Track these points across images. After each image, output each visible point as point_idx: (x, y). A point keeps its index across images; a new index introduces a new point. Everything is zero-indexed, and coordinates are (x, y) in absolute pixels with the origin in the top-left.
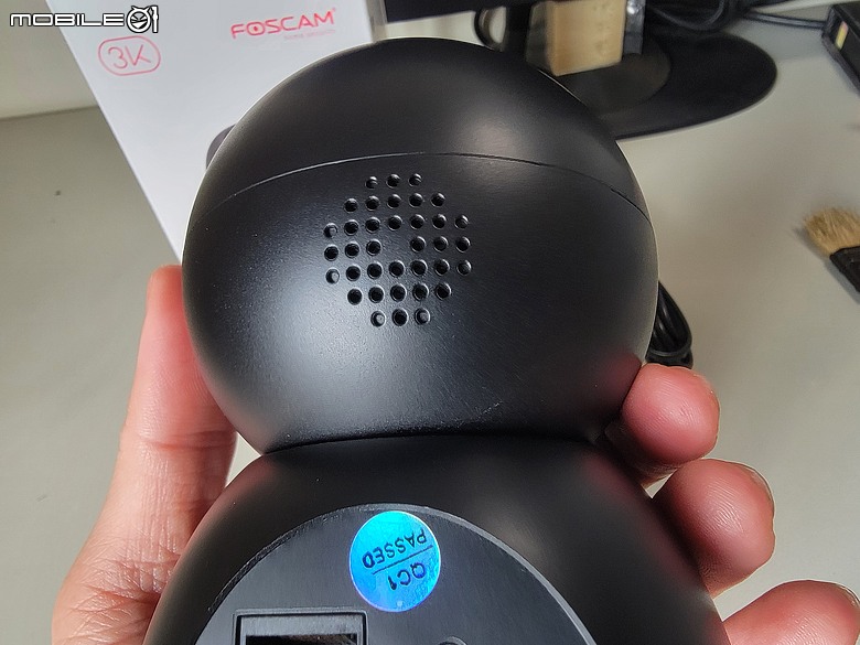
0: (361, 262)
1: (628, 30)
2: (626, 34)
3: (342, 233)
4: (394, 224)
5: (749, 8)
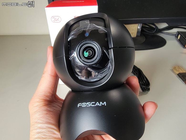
1: (138, 31)
2: (137, 32)
5: (161, 31)
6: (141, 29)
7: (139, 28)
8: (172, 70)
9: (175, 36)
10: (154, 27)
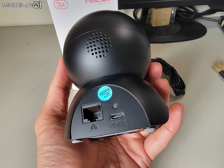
0: (93, 48)
1: (172, 17)
3: (89, 44)
4: (97, 41)
5: (200, 15)
6: (175, 14)
7: (173, 12)
8: (213, 68)
9: (218, 23)
10: (192, 11)
